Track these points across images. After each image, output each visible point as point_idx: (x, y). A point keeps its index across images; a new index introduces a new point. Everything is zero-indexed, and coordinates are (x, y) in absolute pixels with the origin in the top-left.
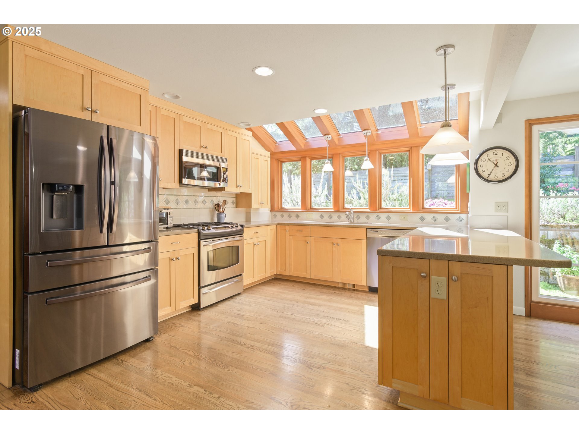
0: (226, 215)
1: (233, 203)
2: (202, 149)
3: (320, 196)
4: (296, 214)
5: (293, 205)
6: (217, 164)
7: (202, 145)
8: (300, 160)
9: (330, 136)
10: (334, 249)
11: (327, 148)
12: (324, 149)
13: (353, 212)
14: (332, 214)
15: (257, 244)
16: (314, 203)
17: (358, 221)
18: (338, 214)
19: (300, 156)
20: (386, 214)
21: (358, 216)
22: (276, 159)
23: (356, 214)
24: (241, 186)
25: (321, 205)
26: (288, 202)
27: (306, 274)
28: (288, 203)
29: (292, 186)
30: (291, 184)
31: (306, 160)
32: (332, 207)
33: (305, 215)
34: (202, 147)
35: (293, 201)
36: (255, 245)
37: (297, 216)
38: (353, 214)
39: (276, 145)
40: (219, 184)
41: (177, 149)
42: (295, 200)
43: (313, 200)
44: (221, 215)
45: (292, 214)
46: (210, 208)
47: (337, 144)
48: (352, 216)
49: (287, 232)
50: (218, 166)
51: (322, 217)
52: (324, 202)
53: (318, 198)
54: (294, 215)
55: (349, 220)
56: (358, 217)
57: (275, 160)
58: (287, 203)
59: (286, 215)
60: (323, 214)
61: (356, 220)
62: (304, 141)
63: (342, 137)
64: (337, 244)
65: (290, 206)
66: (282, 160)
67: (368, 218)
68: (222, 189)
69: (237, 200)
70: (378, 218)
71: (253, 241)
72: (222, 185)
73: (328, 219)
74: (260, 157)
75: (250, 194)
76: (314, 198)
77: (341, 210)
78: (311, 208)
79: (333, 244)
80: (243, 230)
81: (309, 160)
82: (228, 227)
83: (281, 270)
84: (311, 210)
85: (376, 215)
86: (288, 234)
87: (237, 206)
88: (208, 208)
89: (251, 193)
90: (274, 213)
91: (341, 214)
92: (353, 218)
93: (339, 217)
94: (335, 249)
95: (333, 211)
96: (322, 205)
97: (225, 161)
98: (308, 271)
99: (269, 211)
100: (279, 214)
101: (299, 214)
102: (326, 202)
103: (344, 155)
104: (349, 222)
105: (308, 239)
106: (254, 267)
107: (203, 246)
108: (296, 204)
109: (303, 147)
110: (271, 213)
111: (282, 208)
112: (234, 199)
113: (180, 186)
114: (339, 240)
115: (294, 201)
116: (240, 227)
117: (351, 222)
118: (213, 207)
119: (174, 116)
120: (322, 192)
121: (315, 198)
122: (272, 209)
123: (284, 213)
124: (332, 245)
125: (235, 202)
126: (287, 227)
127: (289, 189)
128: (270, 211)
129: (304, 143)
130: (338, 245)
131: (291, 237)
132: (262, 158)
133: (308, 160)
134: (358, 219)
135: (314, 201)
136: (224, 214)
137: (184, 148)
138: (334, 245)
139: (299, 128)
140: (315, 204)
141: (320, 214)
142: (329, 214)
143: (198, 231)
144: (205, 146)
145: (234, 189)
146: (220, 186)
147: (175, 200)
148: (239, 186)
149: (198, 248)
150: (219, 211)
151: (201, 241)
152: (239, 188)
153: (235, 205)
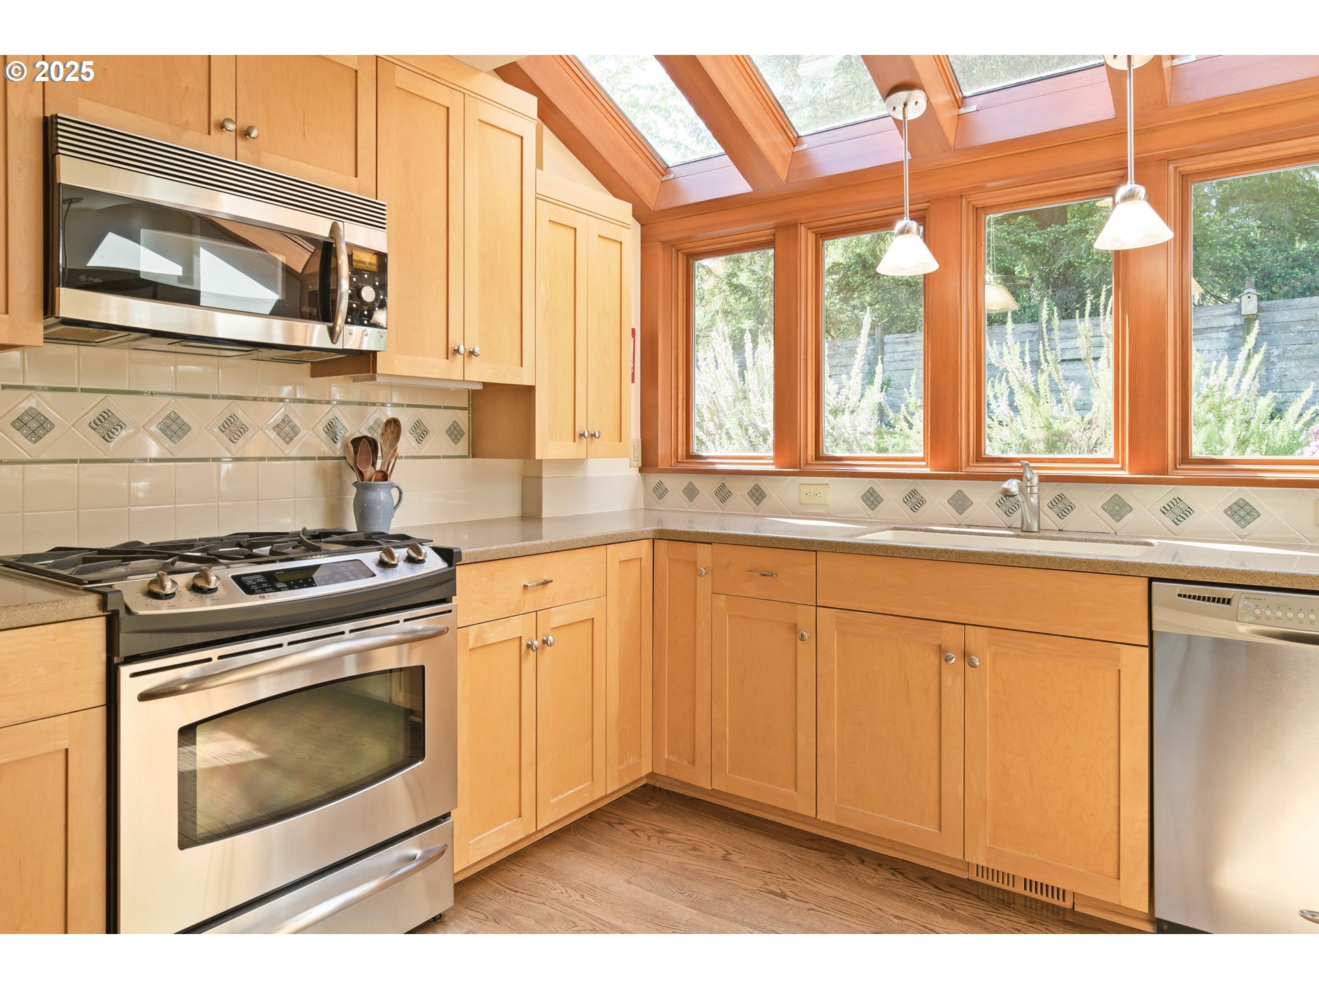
0: (401, 493)
1: (454, 432)
2: (225, 140)
3: (852, 412)
4: (749, 483)
5: (746, 444)
6: (320, 227)
7: (222, 110)
8: (769, 244)
9: (918, 95)
10: (948, 681)
11: (902, 170)
12: (889, 172)
13: (1036, 480)
14: (924, 488)
15: (545, 642)
16: (832, 434)
17: (1062, 524)
18: (952, 487)
19: (771, 223)
20: (1232, 494)
21: (1060, 498)
22: (664, 243)
23: (1052, 491)
24: (472, 353)
25: (859, 445)
26: (728, 433)
27: (792, 791)
28: (730, 438)
29: (748, 375)
30: (743, 367)
31: (796, 238)
32: (921, 455)
33: (792, 489)
34: (222, 126)
35: (747, 430)
36: (529, 646)
37: (757, 495)
38: (1035, 490)
39: (664, 179)
40: (332, 332)
41: (25, 111)
42: (755, 426)
43: (826, 427)
44: (372, 495)
45: (732, 484)
46: (320, 458)
47: (951, 142)
48: (1034, 500)
49: (700, 575)
50: (327, 235)
51: (872, 499)
52: (869, 433)
53: (845, 419)
54: (740, 489)
55: (1016, 520)
56: (1063, 507)
57: (660, 246)
58: (724, 437)
59: (706, 487)
60: (878, 485)
61: (1049, 519)
62: (788, 151)
63: (974, 108)
64: (966, 655)
65: (737, 446)
66: (690, 246)
67: (1117, 509)
68: (363, 362)
69: (474, 422)
70: (1179, 512)
71: (520, 627)
72: (355, 338)
73: (904, 512)
74: (578, 220)
75: (529, 391)
76: (831, 417)
77: (965, 470)
78: (818, 456)
79: (942, 652)
80: (455, 577)
81: (811, 237)
83: (673, 758)
84: (821, 465)
85: (1160, 495)
86: (705, 587)
87: (475, 451)
88: (314, 458)
89: (535, 386)
90: (654, 479)
91: (971, 490)
92: (1037, 512)
93: (960, 503)
94: (952, 681)
95: (927, 471)
96: (863, 442)
97: (372, 215)
98: (806, 783)
99: (635, 472)
100: (675, 484)
101: (765, 483)
102: (879, 434)
103: (980, 203)
104: (1009, 528)
105: (804, 617)
106: (528, 757)
107: (145, 697)
108: (761, 439)
109: (783, 175)
110: (644, 479)
111: (690, 456)
112: (463, 418)
114: (977, 638)
115: (751, 431)
116: (434, 563)
117: (1025, 531)
118: (339, 454)
120: (862, 395)
121: (835, 417)
122: (647, 464)
123: (699, 482)
124: (933, 659)
125: (466, 431)
126: (704, 553)
127: (736, 385)
128: (641, 471)
129: (789, 159)
130: (973, 665)
131: (721, 602)
132: (589, 229)
133: (806, 239)
134: (1061, 515)
135: (829, 428)
136: (392, 486)
138: (947, 660)
140: (835, 440)
141: (863, 485)
142: (905, 487)
143: (103, 605)
144: (243, 123)
145: (434, 367)
146: (338, 346)
147: (93, 416)
148: (462, 350)
149: (102, 711)
150: (361, 474)
151: (125, 671)
152: (460, 358)
153: (464, 442)
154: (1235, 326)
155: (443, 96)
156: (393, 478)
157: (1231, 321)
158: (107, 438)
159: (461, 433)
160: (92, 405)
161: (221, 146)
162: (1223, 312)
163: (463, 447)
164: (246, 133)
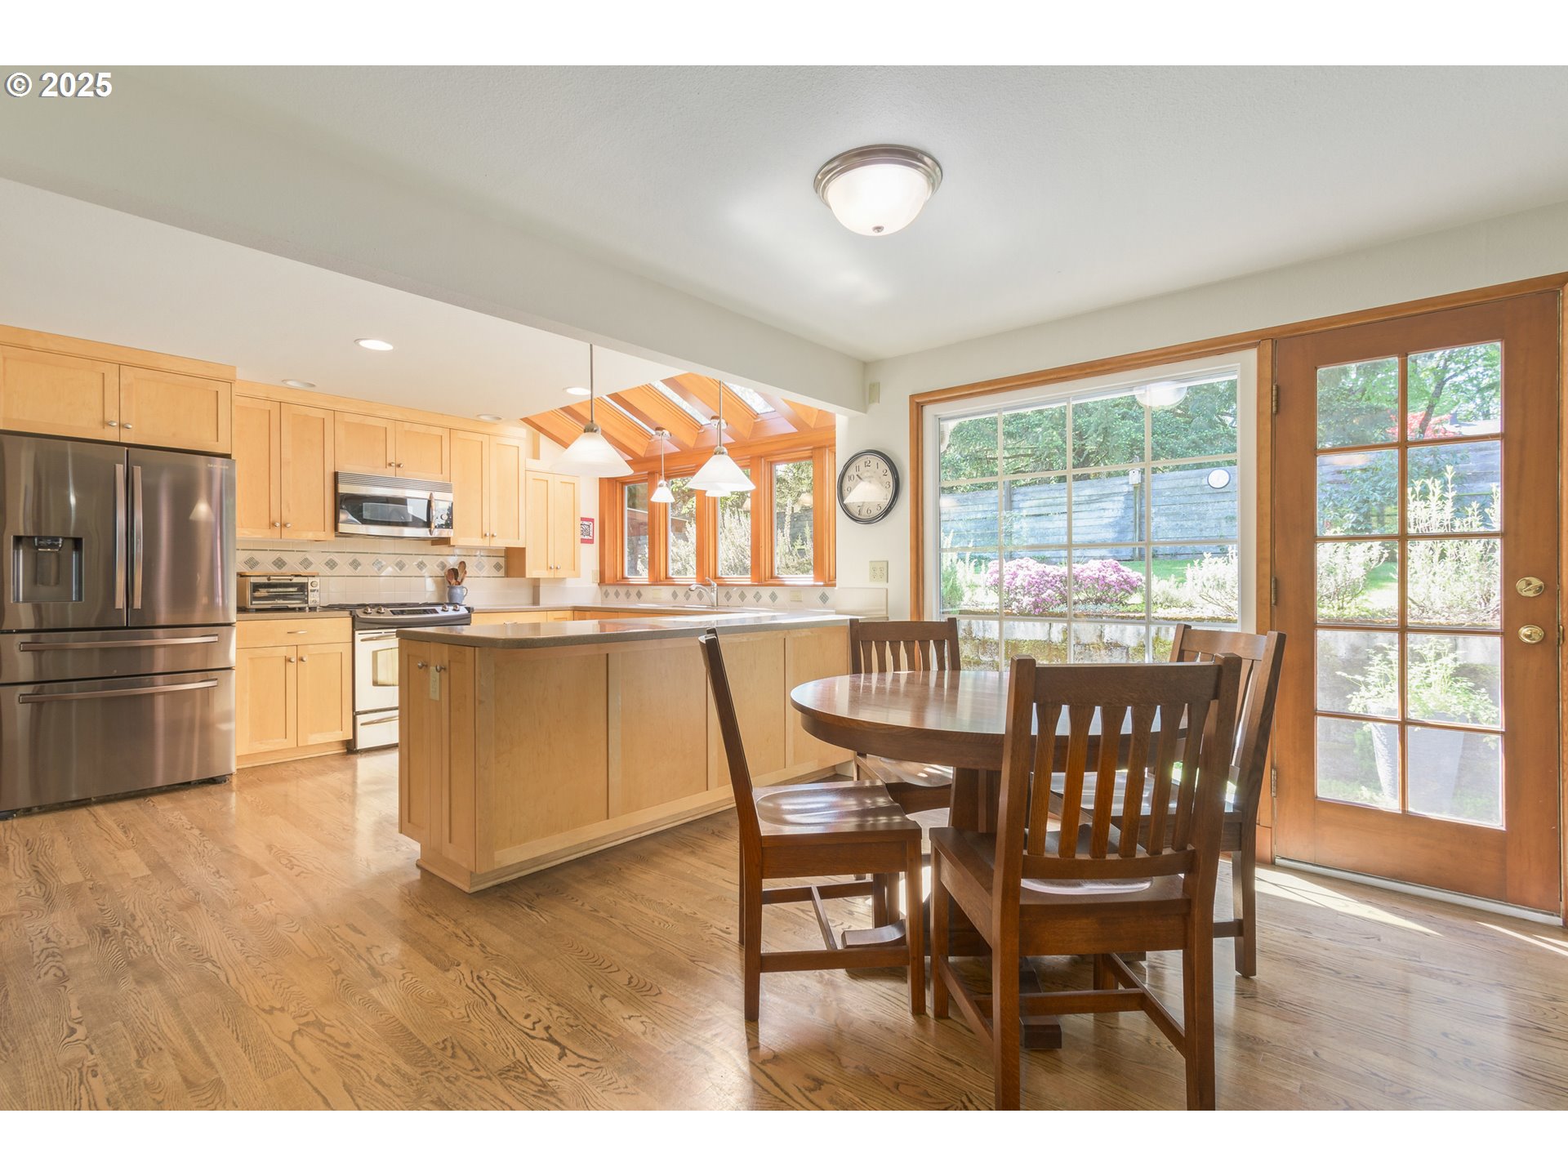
0: (467, 590)
1: (498, 567)
2: (391, 470)
4: (637, 589)
6: (424, 495)
7: (390, 459)
24: (493, 536)
34: (390, 465)
37: (639, 595)
40: (430, 531)
41: (330, 470)
44: (455, 591)
45: (631, 590)
46: (436, 577)
50: (428, 498)
54: (633, 593)
59: (622, 591)
60: (679, 589)
62: (644, 441)
68: (445, 541)
69: (507, 563)
72: (441, 533)
73: (684, 599)
75: (521, 550)
78: (666, 578)
80: (470, 617)
82: (434, 610)
84: (667, 581)
87: (507, 575)
89: (522, 547)
90: (604, 588)
95: (695, 583)
97: (447, 488)
100: (612, 590)
107: (362, 640)
110: (600, 588)
112: (502, 561)
113: (336, 536)
116: (463, 612)
119: (320, 414)
123: (620, 589)
125: (503, 565)
128: (596, 585)
129: (646, 445)
136: (464, 587)
137: (345, 468)
139: (684, 411)
141: (673, 589)
143: (351, 614)
144: (398, 463)
145: (476, 541)
146: (433, 536)
147: (351, 561)
148: (488, 534)
149: (351, 644)
150: (450, 583)
151: (357, 633)
152: (488, 538)
153: (503, 571)
154: (1129, 492)
155: (479, 437)
156: (464, 584)
157: (1126, 489)
158: (356, 568)
159: (501, 567)
160: (351, 557)
161: (390, 472)
162: (1121, 482)
163: (502, 572)
164: (399, 466)
